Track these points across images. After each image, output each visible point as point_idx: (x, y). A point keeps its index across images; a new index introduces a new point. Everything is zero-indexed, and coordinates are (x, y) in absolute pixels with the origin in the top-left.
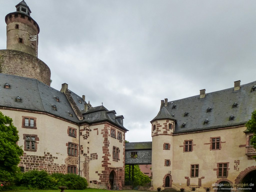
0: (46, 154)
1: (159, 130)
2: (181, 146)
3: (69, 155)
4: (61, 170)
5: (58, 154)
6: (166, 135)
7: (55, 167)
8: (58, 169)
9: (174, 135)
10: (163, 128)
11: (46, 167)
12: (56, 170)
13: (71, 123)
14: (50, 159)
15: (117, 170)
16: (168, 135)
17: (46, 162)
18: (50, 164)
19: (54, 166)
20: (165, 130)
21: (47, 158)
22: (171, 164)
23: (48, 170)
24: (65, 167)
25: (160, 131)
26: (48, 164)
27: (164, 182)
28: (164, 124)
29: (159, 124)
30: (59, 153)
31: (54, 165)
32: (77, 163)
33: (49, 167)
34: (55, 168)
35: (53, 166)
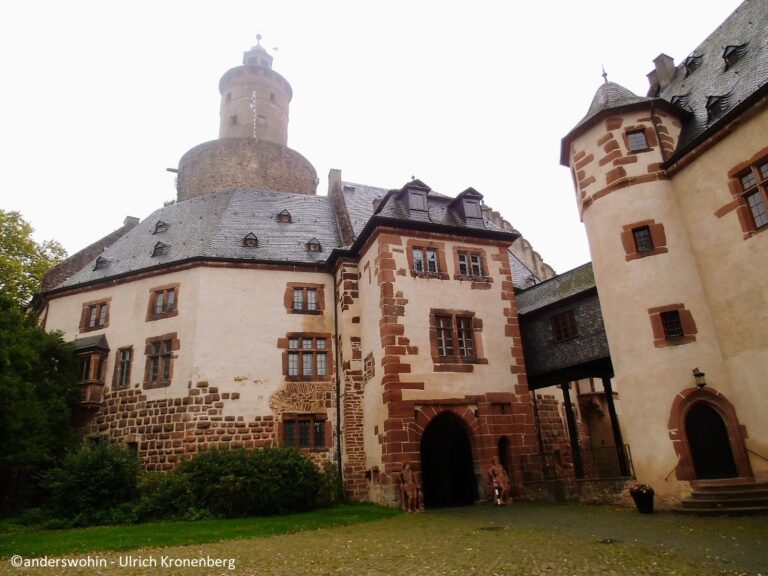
0: (194, 387)
1: (586, 177)
2: (721, 213)
3: (289, 378)
4: (252, 440)
5: (240, 380)
6: (624, 184)
7: (226, 429)
8: (241, 435)
9: (670, 169)
10: (603, 162)
11: (189, 433)
12: (233, 440)
13: (297, 270)
14: (210, 403)
15: (473, 409)
16: (634, 181)
17: (192, 415)
18: (209, 420)
19: (223, 426)
20: (610, 167)
21: (198, 402)
22: (698, 326)
23: (196, 443)
24: (271, 425)
25: (593, 180)
26: (197, 422)
27: (677, 447)
28: (600, 143)
29: (583, 154)
30: (246, 379)
31: (223, 421)
32: (328, 405)
33: (204, 431)
34: (226, 434)
35: (219, 428)
